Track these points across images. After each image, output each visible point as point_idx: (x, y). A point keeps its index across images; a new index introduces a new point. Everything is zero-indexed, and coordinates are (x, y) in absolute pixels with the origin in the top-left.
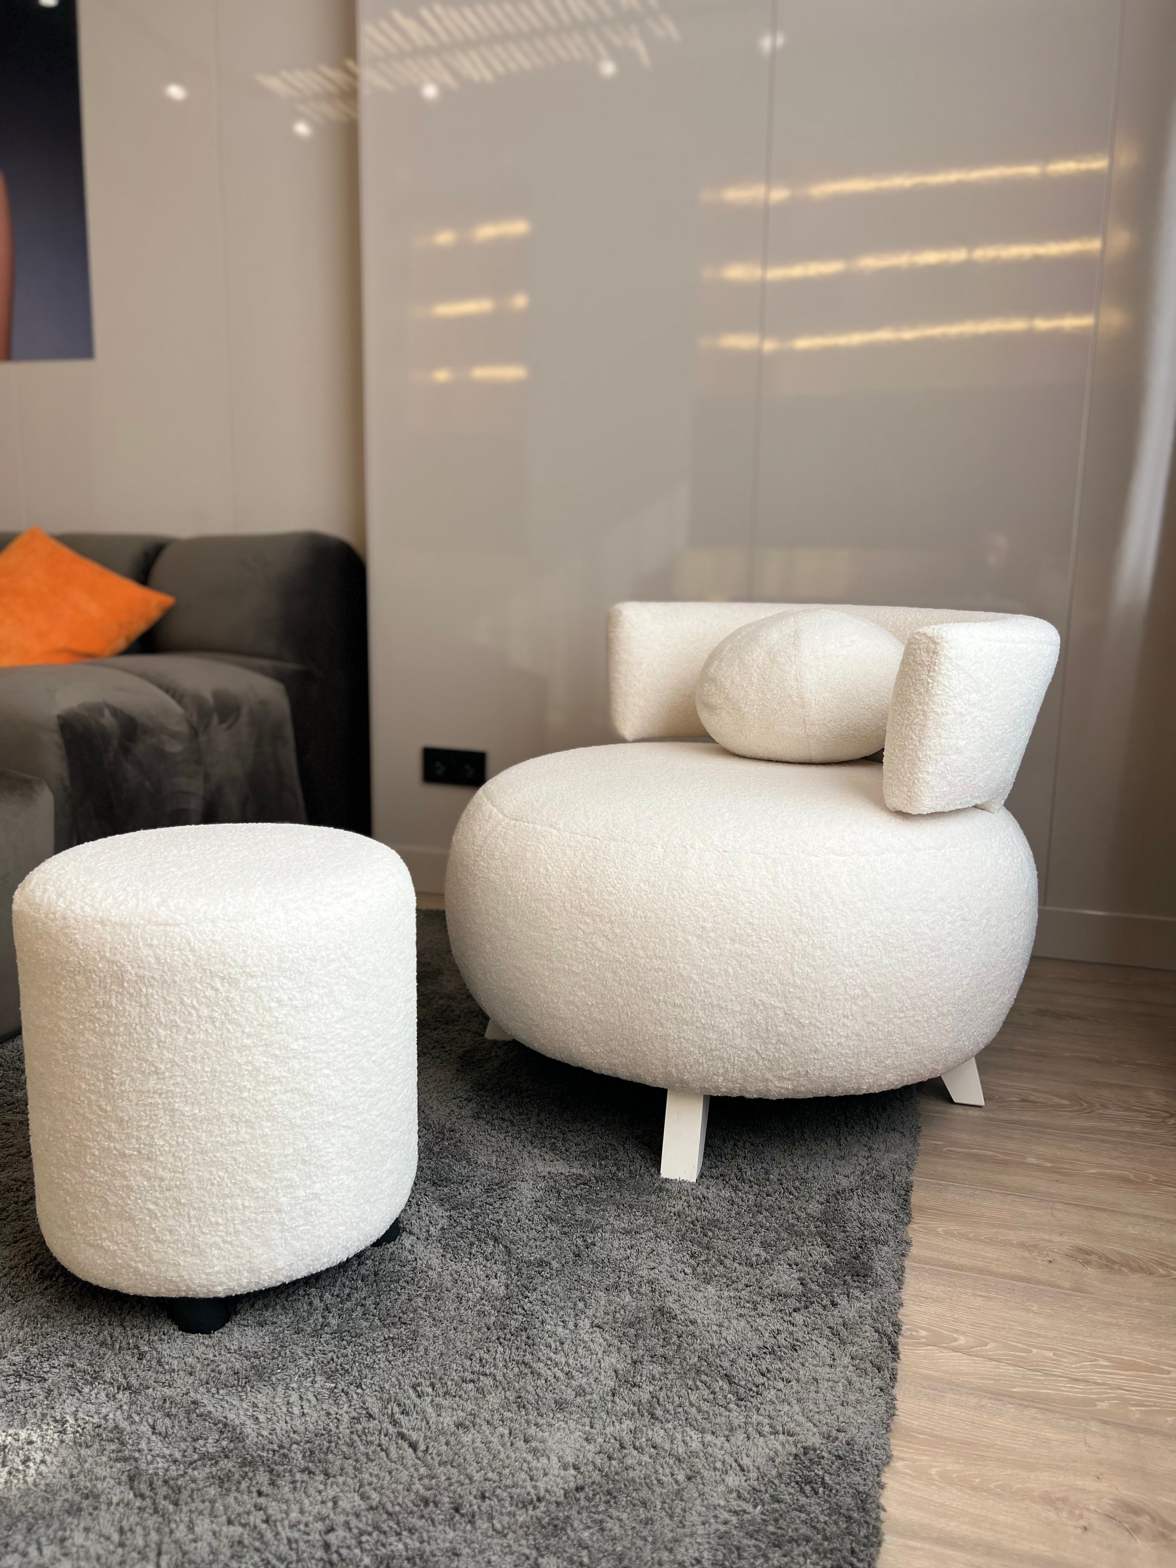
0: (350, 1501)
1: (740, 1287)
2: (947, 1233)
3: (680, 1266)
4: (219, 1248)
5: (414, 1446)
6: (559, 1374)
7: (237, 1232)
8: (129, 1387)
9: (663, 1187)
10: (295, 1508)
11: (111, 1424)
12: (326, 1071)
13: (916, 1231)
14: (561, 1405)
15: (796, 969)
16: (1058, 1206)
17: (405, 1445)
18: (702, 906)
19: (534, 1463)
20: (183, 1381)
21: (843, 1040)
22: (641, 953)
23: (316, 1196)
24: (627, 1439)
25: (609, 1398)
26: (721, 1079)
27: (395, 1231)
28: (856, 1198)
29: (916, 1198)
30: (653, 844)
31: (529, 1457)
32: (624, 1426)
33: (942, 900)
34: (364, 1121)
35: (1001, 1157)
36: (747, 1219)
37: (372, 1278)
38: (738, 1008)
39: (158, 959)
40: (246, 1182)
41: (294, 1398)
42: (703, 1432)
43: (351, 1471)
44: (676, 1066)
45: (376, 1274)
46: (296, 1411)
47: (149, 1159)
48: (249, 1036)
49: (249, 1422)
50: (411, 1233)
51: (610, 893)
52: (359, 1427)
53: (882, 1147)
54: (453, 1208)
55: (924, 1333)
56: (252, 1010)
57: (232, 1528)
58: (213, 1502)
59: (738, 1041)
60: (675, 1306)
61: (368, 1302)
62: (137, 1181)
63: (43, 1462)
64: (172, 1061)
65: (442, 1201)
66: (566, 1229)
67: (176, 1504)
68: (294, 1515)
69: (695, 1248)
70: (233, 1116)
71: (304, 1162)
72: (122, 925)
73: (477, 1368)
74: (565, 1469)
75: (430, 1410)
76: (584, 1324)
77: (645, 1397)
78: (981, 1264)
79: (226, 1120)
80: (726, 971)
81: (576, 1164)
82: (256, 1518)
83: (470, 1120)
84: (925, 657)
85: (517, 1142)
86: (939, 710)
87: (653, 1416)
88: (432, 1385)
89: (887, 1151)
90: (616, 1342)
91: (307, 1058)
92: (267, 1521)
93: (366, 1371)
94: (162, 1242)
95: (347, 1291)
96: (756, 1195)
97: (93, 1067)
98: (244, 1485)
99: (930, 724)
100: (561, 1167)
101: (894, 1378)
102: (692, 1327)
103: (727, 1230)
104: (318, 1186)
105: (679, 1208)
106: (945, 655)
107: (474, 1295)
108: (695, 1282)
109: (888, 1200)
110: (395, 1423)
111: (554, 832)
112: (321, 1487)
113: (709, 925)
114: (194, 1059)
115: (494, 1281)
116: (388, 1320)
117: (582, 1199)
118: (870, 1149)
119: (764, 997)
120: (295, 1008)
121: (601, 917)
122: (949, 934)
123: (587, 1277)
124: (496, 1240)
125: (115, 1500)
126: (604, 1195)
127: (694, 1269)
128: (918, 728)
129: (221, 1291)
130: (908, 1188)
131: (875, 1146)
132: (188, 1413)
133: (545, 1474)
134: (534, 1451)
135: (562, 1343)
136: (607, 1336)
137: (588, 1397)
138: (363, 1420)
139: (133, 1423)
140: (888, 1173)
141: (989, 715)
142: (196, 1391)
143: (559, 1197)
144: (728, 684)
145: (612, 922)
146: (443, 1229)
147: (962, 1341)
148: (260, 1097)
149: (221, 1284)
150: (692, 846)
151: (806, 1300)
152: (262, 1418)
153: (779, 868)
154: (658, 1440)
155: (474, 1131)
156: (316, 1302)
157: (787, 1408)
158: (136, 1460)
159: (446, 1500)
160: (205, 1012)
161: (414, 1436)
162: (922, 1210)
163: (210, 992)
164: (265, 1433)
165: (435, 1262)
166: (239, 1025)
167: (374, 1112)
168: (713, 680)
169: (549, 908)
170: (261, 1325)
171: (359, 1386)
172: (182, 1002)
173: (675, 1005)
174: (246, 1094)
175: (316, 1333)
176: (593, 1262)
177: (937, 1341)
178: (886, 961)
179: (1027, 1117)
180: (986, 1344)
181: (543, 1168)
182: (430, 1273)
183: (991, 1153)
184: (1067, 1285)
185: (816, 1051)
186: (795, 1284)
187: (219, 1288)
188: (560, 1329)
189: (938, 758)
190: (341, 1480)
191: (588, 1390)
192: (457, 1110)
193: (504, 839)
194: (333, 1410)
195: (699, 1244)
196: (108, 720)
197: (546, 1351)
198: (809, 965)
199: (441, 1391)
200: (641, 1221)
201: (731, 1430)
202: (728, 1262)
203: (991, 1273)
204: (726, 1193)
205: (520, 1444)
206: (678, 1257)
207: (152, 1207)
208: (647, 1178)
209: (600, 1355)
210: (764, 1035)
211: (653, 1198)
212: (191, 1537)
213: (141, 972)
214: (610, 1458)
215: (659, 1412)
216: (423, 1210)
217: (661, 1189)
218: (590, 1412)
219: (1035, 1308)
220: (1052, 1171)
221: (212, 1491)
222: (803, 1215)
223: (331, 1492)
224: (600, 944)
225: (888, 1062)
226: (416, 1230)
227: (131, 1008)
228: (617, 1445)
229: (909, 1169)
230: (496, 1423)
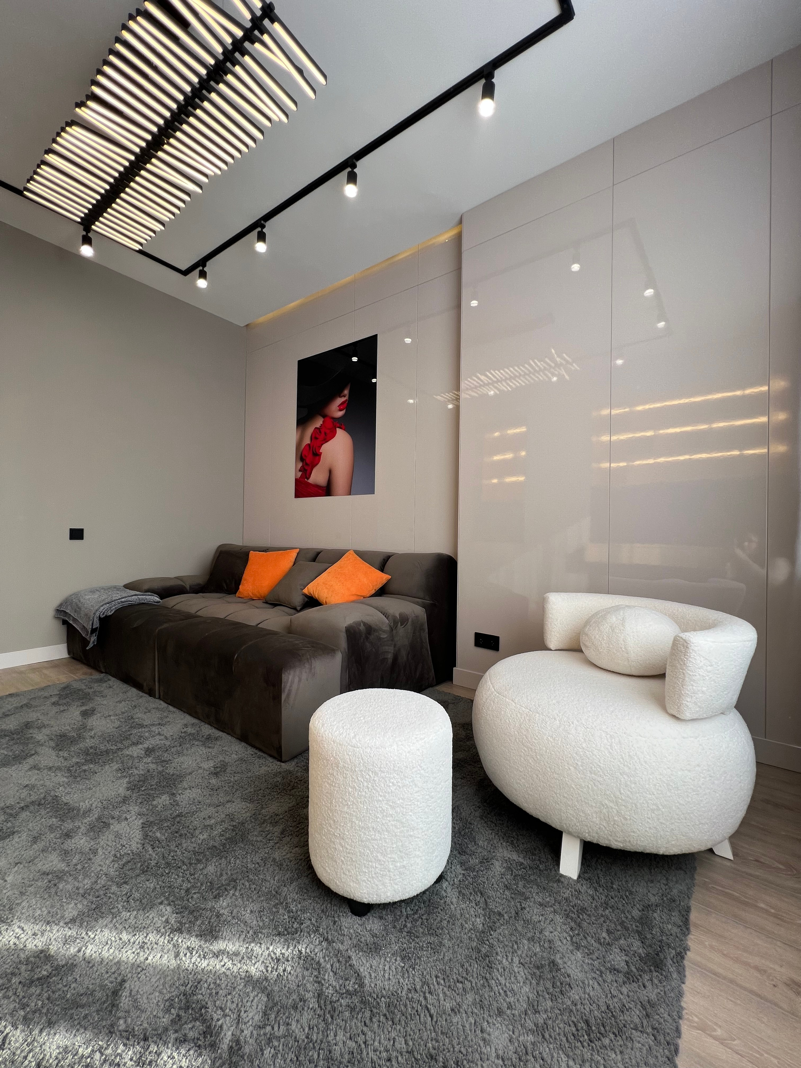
0: (400, 1044)
1: (594, 958)
2: (712, 947)
3: (565, 934)
4: (366, 883)
5: (431, 1016)
6: (501, 991)
7: (373, 877)
8: (327, 940)
9: (560, 879)
10: (377, 1038)
11: (317, 959)
12: (411, 813)
13: (692, 940)
14: (500, 1012)
15: (622, 792)
16: (779, 943)
17: (428, 1015)
18: (576, 753)
19: (484, 1050)
20: (347, 942)
21: (648, 829)
22: (549, 769)
23: (404, 867)
24: (530, 1047)
25: (523, 1016)
26: (587, 835)
27: (441, 878)
28: (659, 912)
29: (693, 916)
30: (555, 719)
31: (482, 1044)
32: (529, 1038)
33: (698, 765)
34: (425, 835)
35: (743, 898)
36: (600, 911)
37: (427, 903)
38: (594, 805)
39: (350, 760)
40: (377, 856)
41: (387, 968)
42: (568, 1056)
43: (403, 1023)
44: (566, 824)
45: (429, 901)
46: (387, 976)
47: (343, 839)
48: (381, 796)
49: (368, 976)
50: (447, 880)
51: (535, 739)
52: (410, 995)
53: (674, 879)
54: (466, 870)
55: (696, 1019)
56: (383, 785)
57: (351, 1043)
58: (346, 1022)
59: (595, 819)
60: (560, 961)
61: (424, 917)
62: (338, 847)
63: (290, 973)
64: (353, 801)
65: (462, 864)
66: (513, 896)
67: (332, 1018)
68: (376, 1044)
69: (573, 924)
70: (373, 828)
71: (400, 851)
72: (340, 744)
73: (465, 975)
74: (498, 1059)
75: (441, 995)
76: (516, 960)
77: (541, 1021)
78: (731, 976)
79: (371, 829)
80: (588, 787)
81: (522, 856)
82: (361, 1039)
83: (478, 819)
84: (682, 648)
85: (496, 837)
86: (691, 673)
87: (543, 1036)
88: (444, 979)
89: (677, 882)
90: (530, 977)
91: (403, 808)
92: (365, 1043)
93: (418, 961)
94: (346, 875)
95: (417, 908)
96: (606, 896)
97: (327, 796)
98: (360, 1016)
99: (687, 679)
100: (515, 856)
101: (676, 1051)
102: (568, 979)
103: (589, 915)
104: (405, 862)
105: (566, 895)
106: (693, 650)
107: (468, 926)
108: (571, 948)
109: (676, 918)
110: (425, 998)
111: (513, 704)
112: (390, 1029)
113: (580, 763)
114: (361, 802)
115: (478, 920)
116: (432, 931)
117: (523, 878)
118: (667, 879)
119: (607, 802)
120: (399, 786)
121: (531, 749)
122: (703, 784)
123: (520, 928)
124: (481, 894)
125: (311, 1006)
126: (532, 878)
127: (572, 939)
128: (681, 680)
129: (365, 901)
130: (688, 910)
131: (670, 878)
132: (346, 962)
133: (488, 1059)
134: (484, 1040)
135: (504, 970)
136: (526, 971)
137: (513, 1012)
138: (413, 991)
139: (325, 961)
140: (677, 898)
141: (718, 676)
142: (351, 950)
143: (512, 874)
144: (593, 638)
145: (536, 753)
146: (460, 881)
147: (719, 1032)
148: (384, 822)
149: (366, 898)
150: (573, 723)
151: (630, 977)
152: (373, 975)
153: (613, 740)
154: (545, 1055)
155: (479, 826)
156: (404, 910)
157: (614, 1056)
158: (322, 985)
159: (441, 1059)
160: (365, 784)
161: (432, 1011)
162: (696, 926)
163: (367, 777)
164: (373, 985)
165: (454, 900)
166: (377, 791)
167: (430, 831)
168: (587, 635)
169: (510, 740)
170: (381, 918)
171: (414, 969)
172: (358, 779)
173: (564, 797)
174: (379, 820)
175: (401, 931)
176: (524, 921)
177: (703, 1028)
178: (669, 794)
179: (759, 872)
180: (734, 1040)
181: (507, 854)
182: (452, 906)
183: (738, 895)
184: (785, 1006)
185: (634, 832)
186: (623, 964)
187: (365, 900)
188: (504, 961)
189: (693, 695)
190: (398, 1027)
191: (514, 1007)
192: (474, 812)
193: (494, 702)
194: (401, 980)
195: (575, 922)
196: (362, 628)
197: (497, 974)
198: (629, 791)
199: (447, 984)
200: (548, 899)
201: (583, 1062)
202: (589, 939)
203: (738, 985)
204: (591, 892)
205: (478, 1032)
206: (564, 927)
207: (343, 859)
208: (553, 872)
209: (521, 984)
210: (607, 819)
211: (555, 885)
212: (334, 1041)
213: (344, 764)
214: (520, 1059)
215: (547, 1036)
216: (453, 868)
217: (559, 881)
218: (513, 1020)
219: (765, 1020)
220: (775, 916)
221: (347, 1014)
222: (630, 917)
223: (393, 1035)
224: (531, 761)
225: (673, 843)
226: (449, 879)
227: (341, 778)
228: (524, 1051)
229: (689, 898)
230: (470, 1014)
